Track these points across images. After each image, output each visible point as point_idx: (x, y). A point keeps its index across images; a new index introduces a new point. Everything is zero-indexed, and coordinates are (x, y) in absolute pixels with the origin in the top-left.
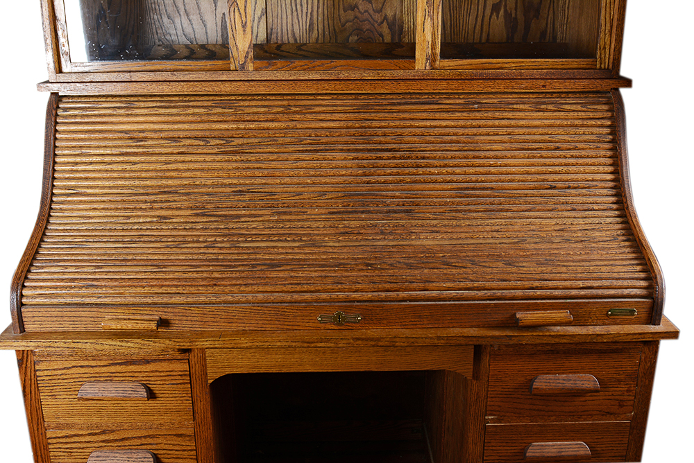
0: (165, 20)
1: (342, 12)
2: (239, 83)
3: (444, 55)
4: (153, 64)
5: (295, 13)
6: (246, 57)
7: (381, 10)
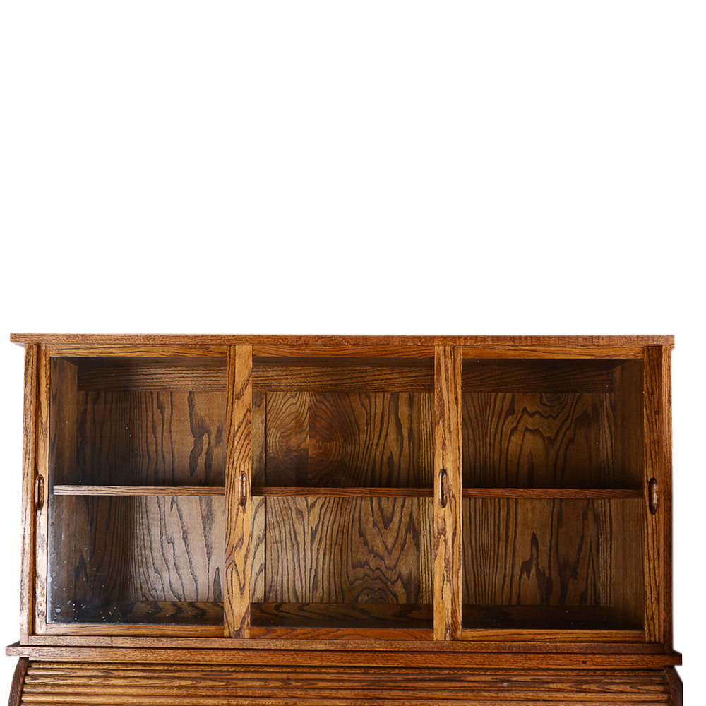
0: (152, 573)
1: (350, 569)
2: (233, 653)
3: (467, 624)
4: (138, 628)
5: (297, 570)
6: (242, 623)
7: (395, 568)
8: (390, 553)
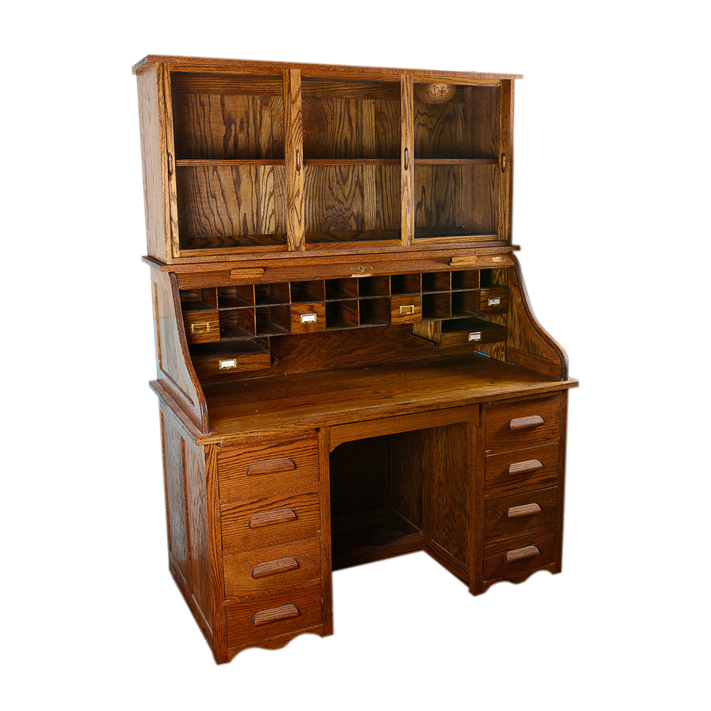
0: (203, 218)
1: (325, 210)
2: (299, 259)
3: (416, 237)
6: (301, 242)
7: (350, 209)
8: (347, 200)
